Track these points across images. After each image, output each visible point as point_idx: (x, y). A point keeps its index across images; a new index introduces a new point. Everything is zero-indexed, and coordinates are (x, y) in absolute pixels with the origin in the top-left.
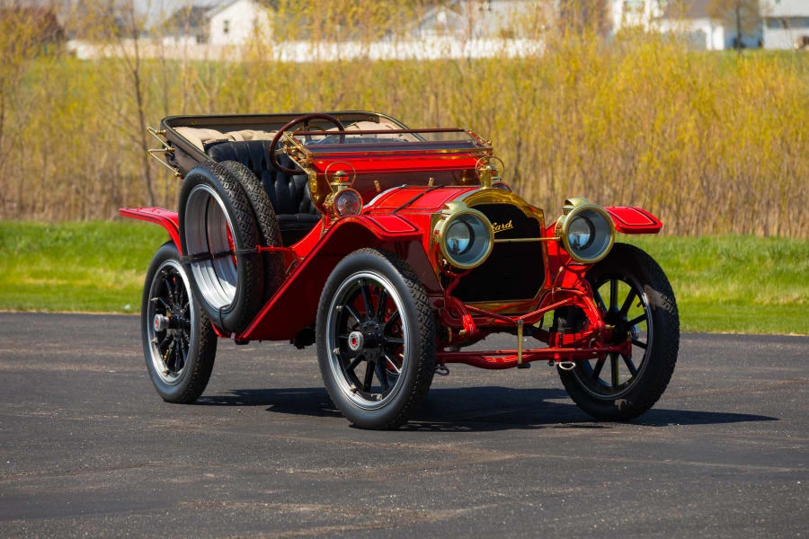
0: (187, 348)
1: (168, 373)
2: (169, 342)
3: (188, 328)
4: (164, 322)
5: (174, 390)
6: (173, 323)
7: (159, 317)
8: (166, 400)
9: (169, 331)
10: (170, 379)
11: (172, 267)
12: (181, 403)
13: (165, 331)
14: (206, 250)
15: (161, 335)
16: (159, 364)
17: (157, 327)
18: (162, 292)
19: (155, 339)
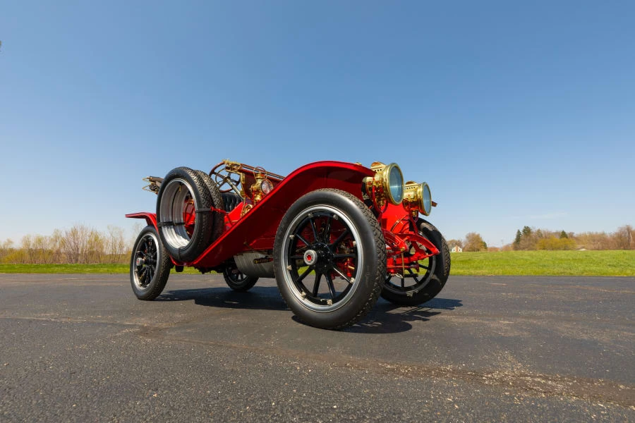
0: (153, 274)
1: (141, 285)
2: (143, 271)
3: (155, 264)
4: (142, 261)
5: (144, 293)
6: (146, 262)
7: (140, 259)
8: (139, 299)
9: (144, 266)
10: (142, 288)
11: (149, 236)
12: (147, 300)
13: (142, 266)
14: (171, 221)
15: (139, 268)
16: (137, 281)
17: (138, 264)
18: (143, 248)
19: (137, 270)
